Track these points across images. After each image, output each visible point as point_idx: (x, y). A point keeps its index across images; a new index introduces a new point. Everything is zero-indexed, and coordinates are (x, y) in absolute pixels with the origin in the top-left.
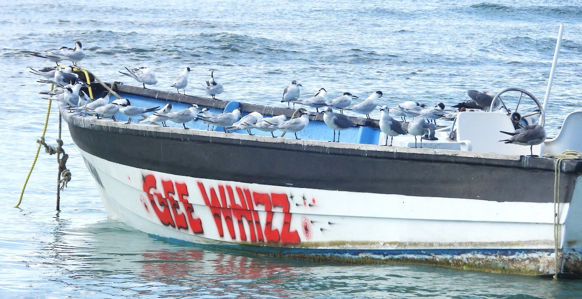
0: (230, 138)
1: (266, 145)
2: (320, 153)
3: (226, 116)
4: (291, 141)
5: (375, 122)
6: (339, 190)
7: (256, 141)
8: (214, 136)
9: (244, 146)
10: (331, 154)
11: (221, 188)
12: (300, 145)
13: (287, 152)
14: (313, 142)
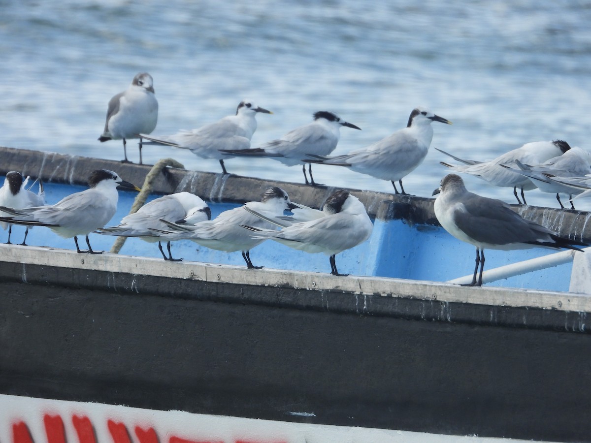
0: (94, 268)
1: (227, 293)
2: (418, 318)
3: (84, 202)
4: (316, 280)
5: (423, 205)
6: (481, 434)
7: (191, 281)
8: (36, 262)
9: (143, 293)
10: (455, 321)
11: (53, 424)
12: (350, 294)
13: (297, 314)
14: (395, 286)
